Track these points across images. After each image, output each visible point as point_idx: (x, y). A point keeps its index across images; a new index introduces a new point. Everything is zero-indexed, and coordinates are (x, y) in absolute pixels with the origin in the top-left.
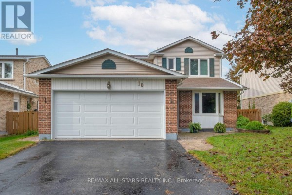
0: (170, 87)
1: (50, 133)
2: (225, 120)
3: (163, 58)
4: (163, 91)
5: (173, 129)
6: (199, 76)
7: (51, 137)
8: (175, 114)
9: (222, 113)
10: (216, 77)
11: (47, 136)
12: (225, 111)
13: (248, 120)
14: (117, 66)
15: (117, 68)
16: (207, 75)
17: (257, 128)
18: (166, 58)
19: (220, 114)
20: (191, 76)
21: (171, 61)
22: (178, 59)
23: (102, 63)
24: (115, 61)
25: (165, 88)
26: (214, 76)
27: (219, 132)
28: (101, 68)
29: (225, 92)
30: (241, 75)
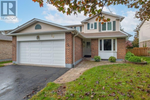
0: (68, 37)
1: (16, 61)
2: (118, 54)
3: (88, 24)
4: (64, 40)
5: (69, 61)
6: (107, 31)
7: (17, 63)
8: (70, 52)
9: (116, 51)
10: (117, 30)
11: (15, 62)
12: (118, 50)
13: (133, 54)
14: (42, 27)
15: (42, 28)
16: (111, 30)
17: (136, 60)
18: (89, 24)
19: (114, 51)
20: (102, 31)
21: (92, 25)
22: (96, 24)
23: (35, 27)
24: (41, 25)
25: (65, 38)
26: (115, 30)
27: (112, 62)
28: (35, 29)
29: (118, 39)
30: (139, 30)
